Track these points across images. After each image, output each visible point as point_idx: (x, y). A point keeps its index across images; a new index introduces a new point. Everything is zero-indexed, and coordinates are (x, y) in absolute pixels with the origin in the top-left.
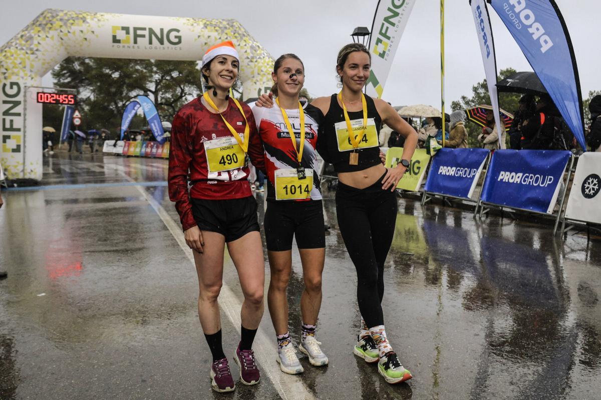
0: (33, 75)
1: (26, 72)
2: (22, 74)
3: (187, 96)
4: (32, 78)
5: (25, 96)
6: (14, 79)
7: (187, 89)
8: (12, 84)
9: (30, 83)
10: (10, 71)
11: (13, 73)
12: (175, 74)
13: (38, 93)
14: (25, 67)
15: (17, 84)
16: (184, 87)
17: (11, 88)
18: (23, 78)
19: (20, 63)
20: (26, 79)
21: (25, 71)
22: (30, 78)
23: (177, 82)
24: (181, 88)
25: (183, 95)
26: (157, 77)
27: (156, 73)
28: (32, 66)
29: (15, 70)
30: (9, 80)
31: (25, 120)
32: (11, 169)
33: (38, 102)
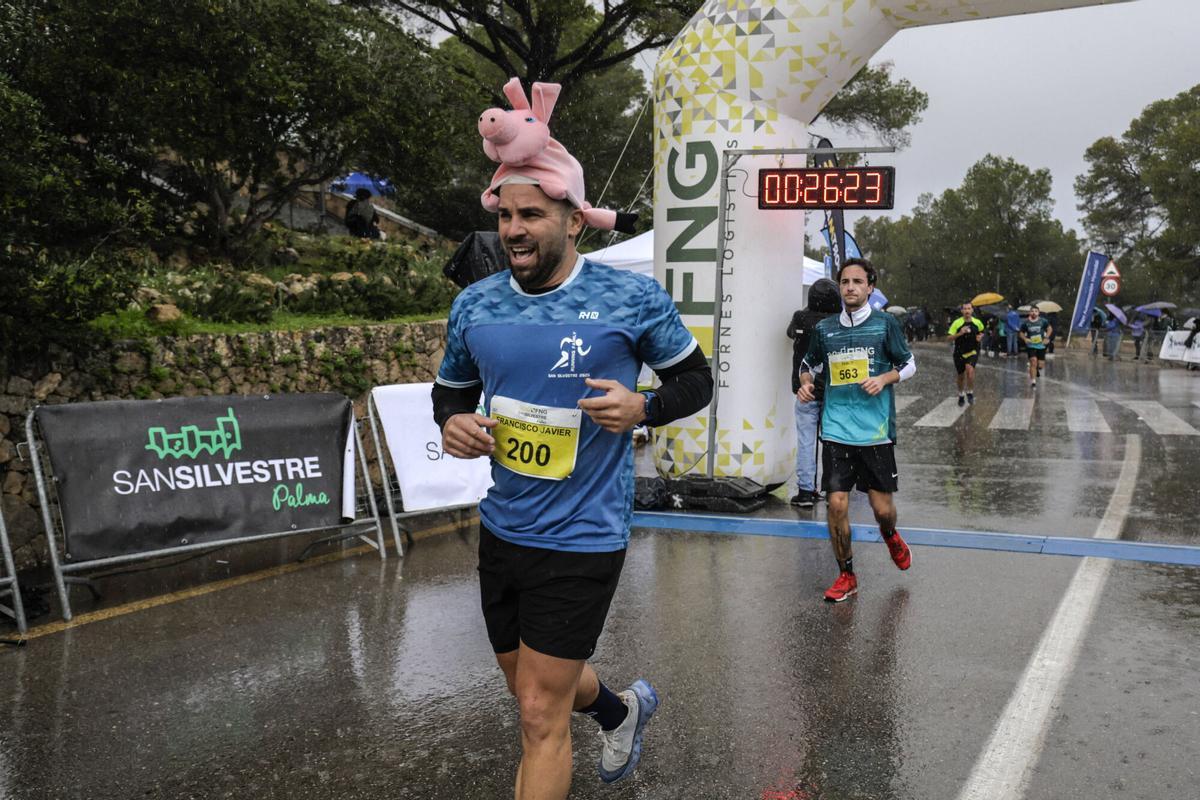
0: (763, 113)
1: (735, 104)
2: (722, 111)
4: (758, 124)
5: (725, 188)
6: (698, 132)
8: (694, 148)
9: (748, 138)
10: (688, 106)
11: (696, 112)
13: (763, 173)
14: (732, 85)
15: (706, 148)
17: (691, 164)
18: (725, 124)
19: (719, 73)
20: (738, 128)
21: (733, 98)
22: (751, 123)
28: (756, 78)
29: (703, 100)
30: (686, 138)
31: (720, 274)
32: (682, 441)
33: (762, 205)
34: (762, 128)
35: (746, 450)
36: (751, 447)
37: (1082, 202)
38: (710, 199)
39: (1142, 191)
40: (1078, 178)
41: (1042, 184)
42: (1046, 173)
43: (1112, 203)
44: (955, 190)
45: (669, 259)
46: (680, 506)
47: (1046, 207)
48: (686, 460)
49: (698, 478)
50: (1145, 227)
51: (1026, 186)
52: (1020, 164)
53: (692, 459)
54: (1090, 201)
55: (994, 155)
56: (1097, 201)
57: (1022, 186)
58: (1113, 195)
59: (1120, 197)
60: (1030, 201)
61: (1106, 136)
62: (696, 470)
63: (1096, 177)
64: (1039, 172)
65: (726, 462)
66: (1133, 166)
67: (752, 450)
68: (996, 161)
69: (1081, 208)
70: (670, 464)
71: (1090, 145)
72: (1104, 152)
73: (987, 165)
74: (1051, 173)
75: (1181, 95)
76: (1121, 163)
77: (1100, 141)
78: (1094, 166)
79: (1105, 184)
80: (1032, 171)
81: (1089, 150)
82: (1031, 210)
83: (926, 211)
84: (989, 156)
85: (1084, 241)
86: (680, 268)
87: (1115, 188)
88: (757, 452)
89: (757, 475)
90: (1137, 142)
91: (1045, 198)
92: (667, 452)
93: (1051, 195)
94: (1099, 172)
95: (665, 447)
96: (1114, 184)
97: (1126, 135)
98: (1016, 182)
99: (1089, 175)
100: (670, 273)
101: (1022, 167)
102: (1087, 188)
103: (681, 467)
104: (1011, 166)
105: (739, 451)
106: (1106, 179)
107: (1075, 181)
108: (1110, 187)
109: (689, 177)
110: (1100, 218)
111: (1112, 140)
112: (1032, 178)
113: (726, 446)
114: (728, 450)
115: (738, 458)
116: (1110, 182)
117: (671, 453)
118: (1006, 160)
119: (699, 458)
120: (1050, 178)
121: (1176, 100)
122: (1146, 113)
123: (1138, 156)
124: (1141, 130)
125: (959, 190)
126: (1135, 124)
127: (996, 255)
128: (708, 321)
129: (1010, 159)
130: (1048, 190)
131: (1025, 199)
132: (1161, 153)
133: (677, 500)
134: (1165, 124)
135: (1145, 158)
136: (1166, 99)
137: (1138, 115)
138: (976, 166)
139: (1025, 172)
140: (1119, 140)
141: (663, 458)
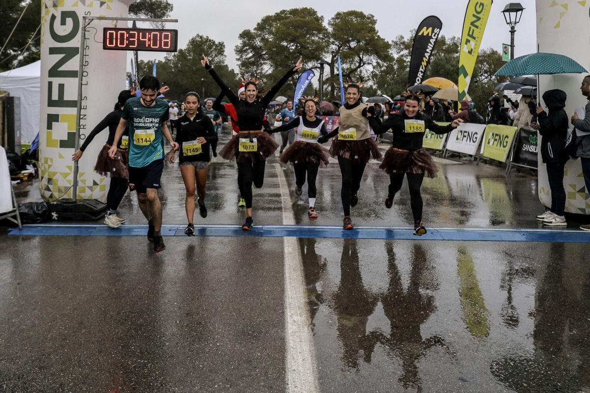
3: (366, 65)
4: (102, 4)
5: (84, 37)
6: (68, 5)
7: (365, 58)
8: (65, 15)
9: (97, 11)
12: (353, 44)
13: (105, 30)
15: (73, 15)
16: (363, 57)
17: (63, 23)
18: (84, 2)
20: (91, 5)
22: (98, 3)
23: (356, 52)
24: (360, 58)
25: (362, 64)
26: (334, 47)
27: (333, 43)
30: (61, 9)
31: (81, 85)
32: (57, 180)
33: (105, 47)
34: (105, 5)
35: (95, 183)
36: (98, 182)
37: (238, 57)
38: (75, 42)
39: (263, 53)
40: (236, 46)
41: (221, 48)
42: (223, 44)
43: (250, 58)
44: (183, 50)
45: (50, 76)
46: (56, 219)
47: (223, 58)
48: (60, 191)
49: (67, 201)
50: (262, 69)
51: (214, 49)
52: (211, 39)
53: (63, 190)
54: (241, 57)
55: (200, 35)
56: (244, 57)
57: (213, 49)
58: (250, 55)
59: (254, 55)
60: (216, 56)
61: (247, 29)
62: (65, 197)
63: (244, 46)
64: (220, 43)
65: (83, 191)
66: (258, 43)
67: (99, 183)
68: (201, 37)
69: (238, 60)
70: (50, 193)
71: (241, 33)
72: (246, 35)
73: (197, 39)
74: (225, 44)
75: (276, 13)
76: (253, 41)
77: (245, 31)
78: (243, 41)
79: (247, 50)
80: (217, 43)
81: (240, 35)
82: (216, 59)
83: (170, 59)
84: (198, 35)
85: (238, 74)
86: (56, 81)
87: (251, 52)
88: (102, 184)
89: (101, 197)
90: (260, 32)
91: (222, 55)
92: (48, 187)
93: (225, 53)
94: (245, 44)
95: (47, 184)
96: (251, 50)
97: (255, 29)
98: (210, 47)
99: (241, 45)
100: (50, 84)
101: (212, 40)
102: (240, 51)
103: (56, 195)
104: (207, 40)
105: (91, 184)
106: (248, 47)
107: (235, 48)
108: (249, 51)
109: (62, 30)
110: (245, 64)
111: (249, 30)
112: (216, 46)
113: (84, 181)
114: (85, 184)
115: (91, 188)
116: (249, 49)
117: (51, 187)
118: (205, 37)
119: (67, 189)
120: (224, 46)
121: (275, 16)
122: (263, 20)
123: (260, 38)
124: (261, 27)
125: (185, 50)
126: (258, 24)
127: (202, 79)
128: (73, 111)
129: (207, 37)
130: (224, 51)
131: (214, 55)
132: (270, 38)
133: (55, 215)
134: (271, 26)
135: (263, 40)
136: (270, 15)
137: (260, 21)
138: (192, 39)
139: (214, 43)
140: (253, 31)
141: (45, 190)
